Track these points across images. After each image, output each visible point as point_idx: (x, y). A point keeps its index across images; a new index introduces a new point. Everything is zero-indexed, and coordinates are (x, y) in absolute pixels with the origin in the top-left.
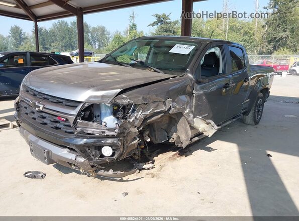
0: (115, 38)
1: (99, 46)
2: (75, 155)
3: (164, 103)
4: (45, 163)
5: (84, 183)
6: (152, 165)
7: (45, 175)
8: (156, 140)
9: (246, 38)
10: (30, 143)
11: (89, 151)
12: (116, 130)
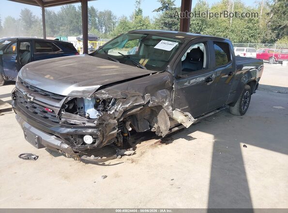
0: (121, 23)
1: (106, 30)
2: (60, 142)
3: (143, 98)
4: (36, 147)
5: (70, 166)
6: (133, 152)
7: (38, 157)
8: (139, 129)
9: (250, 25)
10: (24, 129)
11: (72, 139)
12: (96, 122)
